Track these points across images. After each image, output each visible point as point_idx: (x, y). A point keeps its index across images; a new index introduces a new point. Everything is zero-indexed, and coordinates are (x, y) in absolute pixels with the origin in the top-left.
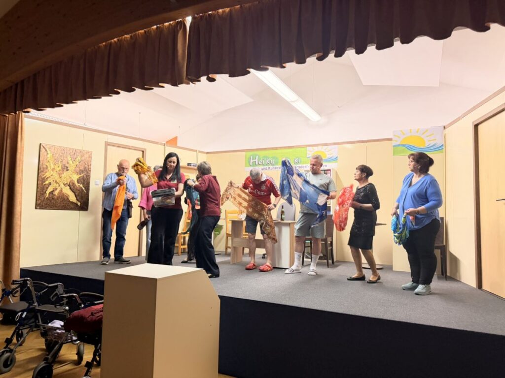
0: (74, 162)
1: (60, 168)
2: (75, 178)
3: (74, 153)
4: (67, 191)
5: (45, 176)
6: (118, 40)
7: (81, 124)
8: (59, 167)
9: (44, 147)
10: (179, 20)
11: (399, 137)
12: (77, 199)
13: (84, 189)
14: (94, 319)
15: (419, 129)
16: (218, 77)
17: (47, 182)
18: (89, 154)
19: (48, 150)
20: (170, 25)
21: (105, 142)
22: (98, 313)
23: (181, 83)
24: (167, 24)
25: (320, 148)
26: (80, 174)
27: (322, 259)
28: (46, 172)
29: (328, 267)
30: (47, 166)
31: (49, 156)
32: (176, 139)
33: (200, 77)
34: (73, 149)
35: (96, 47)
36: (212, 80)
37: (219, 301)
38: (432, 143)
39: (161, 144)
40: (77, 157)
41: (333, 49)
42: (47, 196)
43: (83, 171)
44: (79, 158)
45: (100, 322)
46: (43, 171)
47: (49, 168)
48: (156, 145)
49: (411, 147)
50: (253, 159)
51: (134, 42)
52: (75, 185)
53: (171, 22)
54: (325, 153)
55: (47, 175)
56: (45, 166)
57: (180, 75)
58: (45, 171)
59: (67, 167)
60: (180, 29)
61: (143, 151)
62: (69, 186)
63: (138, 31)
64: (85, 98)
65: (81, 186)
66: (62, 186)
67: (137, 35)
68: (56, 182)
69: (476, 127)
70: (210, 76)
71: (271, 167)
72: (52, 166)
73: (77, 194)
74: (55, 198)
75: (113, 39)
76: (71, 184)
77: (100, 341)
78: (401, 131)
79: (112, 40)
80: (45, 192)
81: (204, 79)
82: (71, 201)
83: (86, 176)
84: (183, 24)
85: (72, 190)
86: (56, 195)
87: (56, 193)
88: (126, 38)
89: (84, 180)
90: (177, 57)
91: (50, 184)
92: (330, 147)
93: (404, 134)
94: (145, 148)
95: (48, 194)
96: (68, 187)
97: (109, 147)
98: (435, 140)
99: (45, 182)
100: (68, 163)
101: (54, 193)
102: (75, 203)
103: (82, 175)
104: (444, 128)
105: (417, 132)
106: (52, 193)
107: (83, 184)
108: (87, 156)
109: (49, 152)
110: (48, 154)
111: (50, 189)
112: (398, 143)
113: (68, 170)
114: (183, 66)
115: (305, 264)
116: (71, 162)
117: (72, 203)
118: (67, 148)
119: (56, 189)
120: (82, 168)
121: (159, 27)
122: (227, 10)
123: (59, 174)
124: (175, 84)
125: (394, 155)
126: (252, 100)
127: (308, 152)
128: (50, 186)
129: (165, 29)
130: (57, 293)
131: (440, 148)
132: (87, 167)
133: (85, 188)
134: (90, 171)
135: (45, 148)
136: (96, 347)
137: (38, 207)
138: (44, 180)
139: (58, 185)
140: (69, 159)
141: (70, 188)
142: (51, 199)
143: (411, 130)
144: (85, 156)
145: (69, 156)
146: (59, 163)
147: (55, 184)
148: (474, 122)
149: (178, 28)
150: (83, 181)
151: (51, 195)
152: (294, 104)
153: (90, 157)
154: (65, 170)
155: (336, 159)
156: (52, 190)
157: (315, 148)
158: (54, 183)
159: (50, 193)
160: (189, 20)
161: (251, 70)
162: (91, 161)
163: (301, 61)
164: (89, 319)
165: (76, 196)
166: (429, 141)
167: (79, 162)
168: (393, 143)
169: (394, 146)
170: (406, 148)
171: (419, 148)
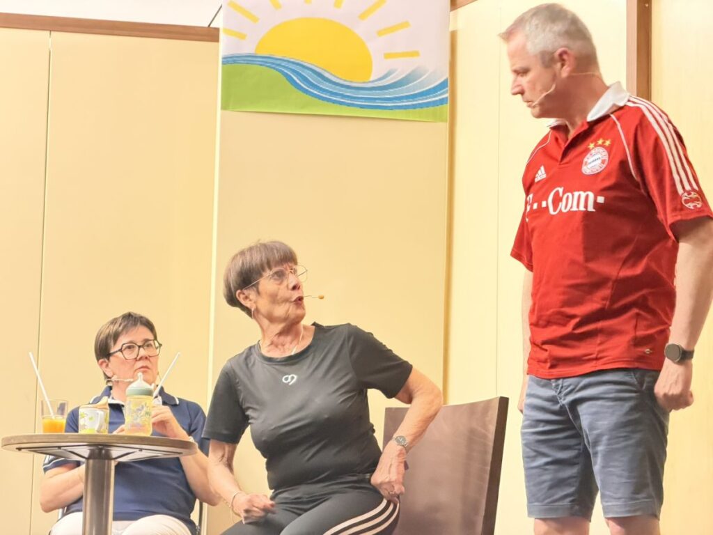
38: (402, 68)
49: (306, 73)
93: (276, 5)
98: (416, 54)
112: (248, 48)
125: (224, 107)
131: (436, 97)
166: (388, 56)
168: (224, 47)
169: (228, 60)
170: (284, 79)
171: (342, 86)
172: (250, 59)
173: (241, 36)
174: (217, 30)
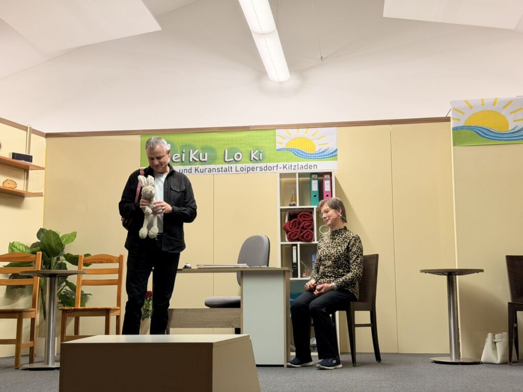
11: (464, 113)
15: (497, 99)
38: (520, 125)
49: (484, 131)
71: (201, 167)
78: (466, 101)
93: (471, 108)
105: (494, 104)
112: (461, 124)
125: (454, 145)
143: (483, 100)
166: (515, 121)
168: (452, 124)
169: (455, 129)
170: (475, 133)
171: (498, 133)
172: (462, 128)
173: (459, 120)
174: (450, 117)
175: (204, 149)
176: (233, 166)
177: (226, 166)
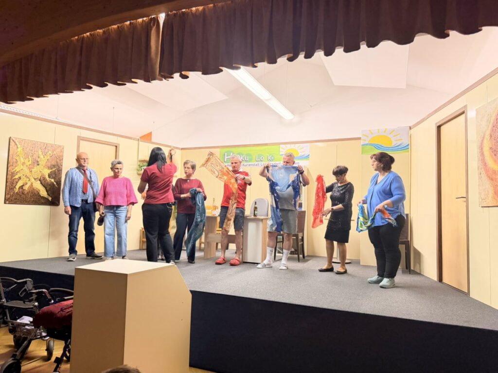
0: (46, 157)
1: (30, 163)
2: (46, 172)
3: (45, 147)
4: (38, 186)
5: (14, 170)
6: (90, 34)
7: (53, 118)
8: (29, 161)
9: (13, 141)
10: (153, 17)
11: (368, 137)
12: (48, 194)
13: (55, 183)
14: (64, 315)
15: (386, 129)
16: (191, 74)
17: (17, 177)
18: (61, 148)
19: (18, 144)
20: (143, 21)
21: (78, 136)
22: (68, 308)
23: (154, 79)
24: (140, 20)
25: (292, 146)
26: (52, 169)
27: (293, 254)
28: (16, 166)
29: (299, 262)
30: (16, 160)
31: (19, 150)
32: (150, 134)
33: (172, 74)
34: (44, 143)
35: (68, 41)
36: (185, 77)
37: (190, 295)
38: (399, 143)
39: (134, 139)
40: (48, 152)
41: (303, 51)
42: (16, 190)
43: (54, 166)
44: (50, 152)
45: (69, 317)
46: (12, 165)
47: (19, 163)
48: (130, 140)
50: (227, 156)
51: (106, 38)
52: (46, 180)
53: (145, 19)
54: (298, 151)
55: (17, 169)
56: (15, 160)
57: (153, 72)
58: (14, 165)
59: (38, 162)
60: (154, 25)
61: (116, 146)
62: (40, 180)
63: (111, 26)
64: (56, 91)
65: (53, 180)
66: (33, 180)
67: (110, 30)
68: (26, 176)
69: (439, 127)
70: (183, 73)
71: (245, 164)
72: (22, 160)
73: (47, 188)
74: (26, 192)
75: (85, 33)
76: (42, 179)
77: (69, 337)
78: (370, 131)
79: (85, 35)
80: (15, 187)
81: (177, 75)
82: (42, 196)
83: (58, 171)
84: (156, 21)
85: (43, 185)
86: (26, 189)
87: (26, 188)
88: (99, 32)
89: (56, 175)
90: (150, 54)
91: (20, 178)
92: (302, 145)
93: (372, 133)
94: (118, 143)
95: (17, 189)
96: (39, 182)
97: (81, 142)
98: (402, 139)
99: (14, 176)
100: (39, 157)
101: (24, 188)
102: (46, 198)
103: (54, 170)
104: (410, 128)
105: (385, 132)
106: (22, 187)
107: (54, 178)
108: (59, 150)
109: (19, 146)
110: (18, 148)
111: (20, 184)
112: (367, 142)
113: (38, 165)
114: (156, 63)
115: (277, 258)
116: (42, 157)
117: (43, 198)
118: (38, 142)
119: (26, 184)
120: (54, 163)
121: (132, 23)
122: (201, 8)
123: (30, 168)
124: (148, 80)
125: (362, 154)
126: (226, 98)
127: (281, 149)
128: (20, 180)
129: (138, 25)
130: (25, 289)
131: (406, 148)
132: (59, 161)
133: (57, 183)
134: (62, 165)
135: (15, 142)
136: (66, 343)
137: (7, 202)
138: (13, 174)
139: (28, 180)
140: (40, 153)
141: (41, 183)
142: (21, 193)
143: (378, 130)
144: (57, 150)
145: (40, 150)
146: (30, 157)
147: (26, 179)
148: (436, 124)
149: (152, 24)
150: (54, 176)
151: (21, 190)
152: (267, 103)
153: (62, 152)
154: (36, 164)
155: (308, 157)
156: (22, 185)
157: (289, 146)
158: (24, 177)
159: (20, 188)
160: (162, 17)
161: (224, 69)
162: (63, 156)
163: (273, 61)
164: (59, 315)
165: (47, 191)
166: (396, 141)
167: (51, 157)
168: (362, 142)
169: (363, 145)
170: (373, 147)
171: (386, 147)
172: (367, 144)
173: (365, 140)
174: (361, 138)
175: (247, 155)
176: (260, 163)
177: (256, 163)
